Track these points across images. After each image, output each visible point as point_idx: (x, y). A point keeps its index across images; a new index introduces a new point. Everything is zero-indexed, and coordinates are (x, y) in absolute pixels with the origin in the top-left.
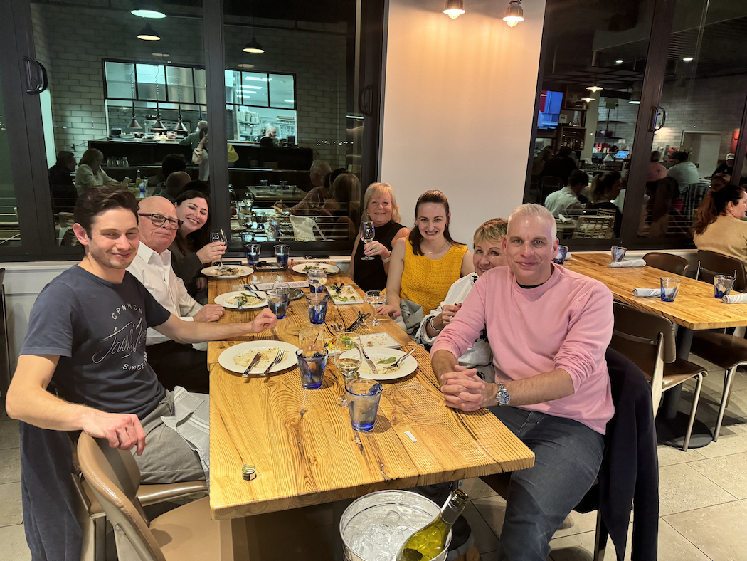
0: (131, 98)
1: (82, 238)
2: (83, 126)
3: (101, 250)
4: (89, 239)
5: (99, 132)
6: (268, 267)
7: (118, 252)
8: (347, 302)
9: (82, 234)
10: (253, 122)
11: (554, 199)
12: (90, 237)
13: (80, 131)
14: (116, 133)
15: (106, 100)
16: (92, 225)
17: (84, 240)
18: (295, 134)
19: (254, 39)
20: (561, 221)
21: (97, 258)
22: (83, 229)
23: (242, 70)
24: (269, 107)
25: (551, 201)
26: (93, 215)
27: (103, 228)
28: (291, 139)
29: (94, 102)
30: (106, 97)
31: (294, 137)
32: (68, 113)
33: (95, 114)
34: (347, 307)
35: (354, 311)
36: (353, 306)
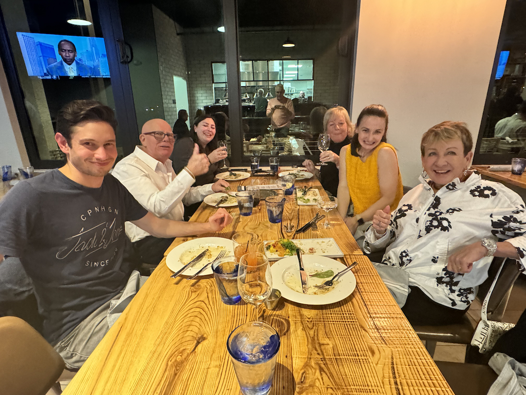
0: (225, 81)
1: (64, 147)
2: (203, 98)
3: (79, 159)
4: (69, 148)
5: (210, 101)
6: (261, 174)
7: (96, 161)
8: (308, 204)
9: (63, 144)
10: (292, 92)
11: (504, 124)
12: (70, 146)
13: (201, 101)
14: (217, 101)
15: (213, 84)
16: (72, 135)
17: (65, 149)
18: (312, 95)
19: (288, 38)
20: (508, 142)
21: (77, 165)
22: (64, 139)
23: (283, 60)
24: (298, 80)
25: (501, 126)
26: (72, 125)
27: (81, 139)
28: (310, 98)
29: (208, 85)
30: (213, 82)
31: (311, 97)
32: (196, 92)
33: (208, 91)
34: (307, 208)
35: (312, 212)
36: (313, 207)
